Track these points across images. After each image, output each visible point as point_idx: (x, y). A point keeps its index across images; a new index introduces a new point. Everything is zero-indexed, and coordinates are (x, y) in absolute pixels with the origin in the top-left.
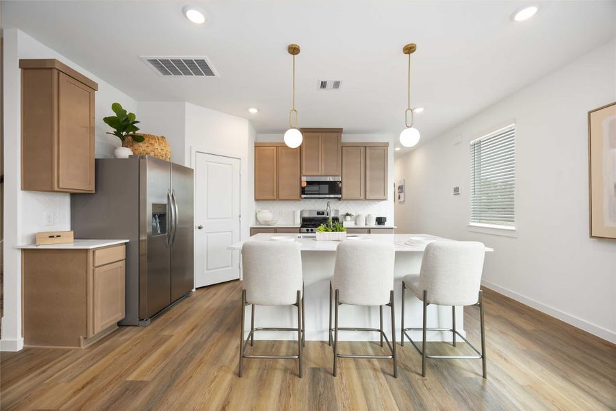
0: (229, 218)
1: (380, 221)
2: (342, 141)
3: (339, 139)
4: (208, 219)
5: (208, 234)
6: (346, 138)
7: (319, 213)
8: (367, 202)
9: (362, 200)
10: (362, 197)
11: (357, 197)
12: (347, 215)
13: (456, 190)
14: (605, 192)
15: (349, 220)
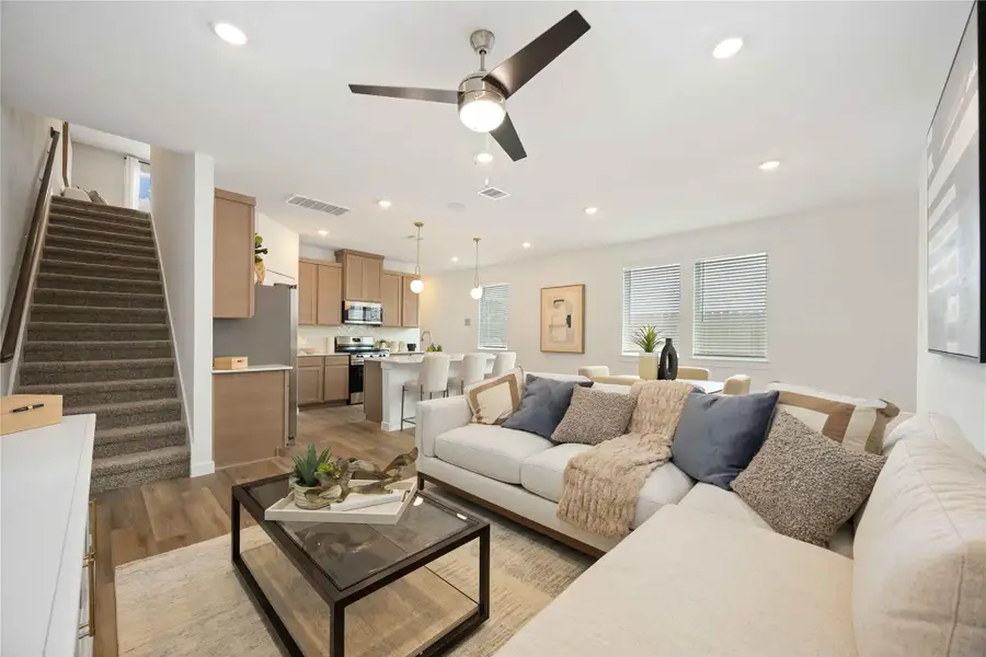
2: (384, 268)
3: (381, 265)
7: (354, 340)
8: (402, 329)
9: (397, 327)
10: (399, 325)
11: (396, 324)
12: (382, 342)
13: (467, 322)
14: (546, 329)
15: (384, 346)
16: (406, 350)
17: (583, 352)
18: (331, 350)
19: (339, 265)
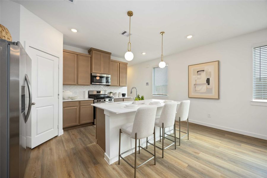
0: (52, 96)
1: (124, 95)
2: (111, 59)
3: (110, 58)
4: (38, 97)
5: (37, 109)
6: (112, 58)
7: (98, 92)
8: (120, 87)
9: (117, 86)
10: (118, 85)
11: (116, 84)
12: (111, 93)
13: (147, 84)
14: (192, 86)
15: (111, 95)
16: (121, 97)
17: (219, 99)
18: (86, 98)
19: (90, 56)
